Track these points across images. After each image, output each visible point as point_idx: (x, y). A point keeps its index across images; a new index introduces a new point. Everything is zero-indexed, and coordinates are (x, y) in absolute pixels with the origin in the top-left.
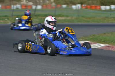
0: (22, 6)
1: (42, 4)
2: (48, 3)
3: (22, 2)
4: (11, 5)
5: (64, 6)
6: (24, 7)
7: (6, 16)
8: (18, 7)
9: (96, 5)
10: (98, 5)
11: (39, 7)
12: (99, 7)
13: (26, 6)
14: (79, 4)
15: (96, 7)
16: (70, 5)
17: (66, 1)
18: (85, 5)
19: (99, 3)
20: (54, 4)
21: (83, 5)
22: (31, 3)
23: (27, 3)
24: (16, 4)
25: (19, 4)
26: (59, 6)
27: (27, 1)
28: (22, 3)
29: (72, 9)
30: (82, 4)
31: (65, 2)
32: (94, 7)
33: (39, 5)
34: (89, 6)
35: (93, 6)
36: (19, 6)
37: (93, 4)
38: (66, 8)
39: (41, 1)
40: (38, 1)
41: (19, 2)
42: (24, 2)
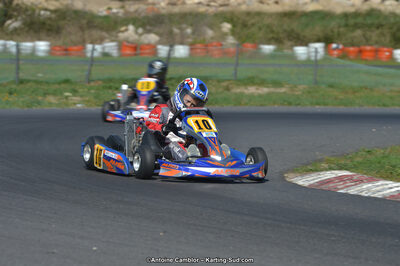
0: (121, 46)
1: (190, 40)
2: (212, 38)
3: (123, 32)
4: (83, 43)
5: (268, 48)
6: (128, 52)
7: (67, 81)
8: (107, 50)
9: (376, 47)
10: (384, 46)
11: (181, 51)
12: (387, 54)
13: (136, 48)
14: (318, 41)
15: (377, 51)
16: (289, 43)
17: (272, 32)
18: (341, 47)
19: (388, 38)
20: (231, 40)
21: (334, 46)
22: (153, 38)
23: (141, 35)
24: (101, 41)
25: (112, 41)
26: (249, 46)
27: (140, 30)
28: (122, 36)
29: (293, 57)
30: (327, 40)
31: (271, 35)
32: (371, 51)
33: (182, 43)
34: (352, 49)
35: (368, 48)
36: (110, 47)
37: (368, 41)
38: (272, 56)
39: (189, 31)
40: (176, 31)
41: (114, 33)
42: (130, 32)
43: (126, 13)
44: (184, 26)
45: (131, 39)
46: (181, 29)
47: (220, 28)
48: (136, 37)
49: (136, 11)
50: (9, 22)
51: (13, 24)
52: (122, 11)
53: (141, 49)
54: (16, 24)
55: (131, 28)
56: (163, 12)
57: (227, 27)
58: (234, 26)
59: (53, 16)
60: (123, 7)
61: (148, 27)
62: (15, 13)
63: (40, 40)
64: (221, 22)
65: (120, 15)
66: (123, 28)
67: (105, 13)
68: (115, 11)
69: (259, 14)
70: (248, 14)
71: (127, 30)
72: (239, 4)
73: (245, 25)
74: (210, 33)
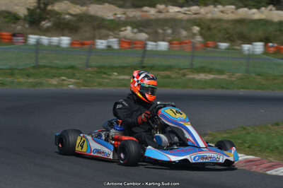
0: (121, 42)
1: (170, 38)
2: (186, 37)
3: (122, 31)
4: (94, 38)
5: (224, 45)
6: (126, 45)
8: (110, 44)
11: (163, 45)
13: (131, 43)
14: (261, 41)
16: (239, 42)
17: (228, 33)
18: (275, 45)
20: (199, 39)
21: (270, 44)
22: (143, 36)
23: (135, 33)
24: (106, 37)
25: (115, 38)
26: (211, 43)
27: (135, 30)
28: (122, 34)
29: (241, 52)
30: (266, 40)
31: (228, 36)
33: (163, 41)
36: (114, 42)
39: (169, 31)
40: (160, 31)
41: (116, 32)
42: (128, 32)
43: (127, 17)
44: (167, 28)
45: (128, 37)
46: (165, 30)
47: (191, 30)
48: (132, 35)
49: (134, 17)
50: (43, 23)
51: (46, 24)
52: (124, 16)
53: (135, 44)
54: (49, 24)
55: (129, 28)
56: (153, 17)
57: (196, 29)
58: (201, 29)
59: (74, 19)
60: (124, 14)
61: (141, 28)
62: (48, 17)
63: (63, 36)
64: (192, 26)
65: (122, 19)
66: (123, 29)
67: (112, 18)
68: (119, 16)
69: (219, 20)
70: (212, 20)
71: (125, 30)
72: (207, 13)
73: (209, 29)
74: (184, 33)
